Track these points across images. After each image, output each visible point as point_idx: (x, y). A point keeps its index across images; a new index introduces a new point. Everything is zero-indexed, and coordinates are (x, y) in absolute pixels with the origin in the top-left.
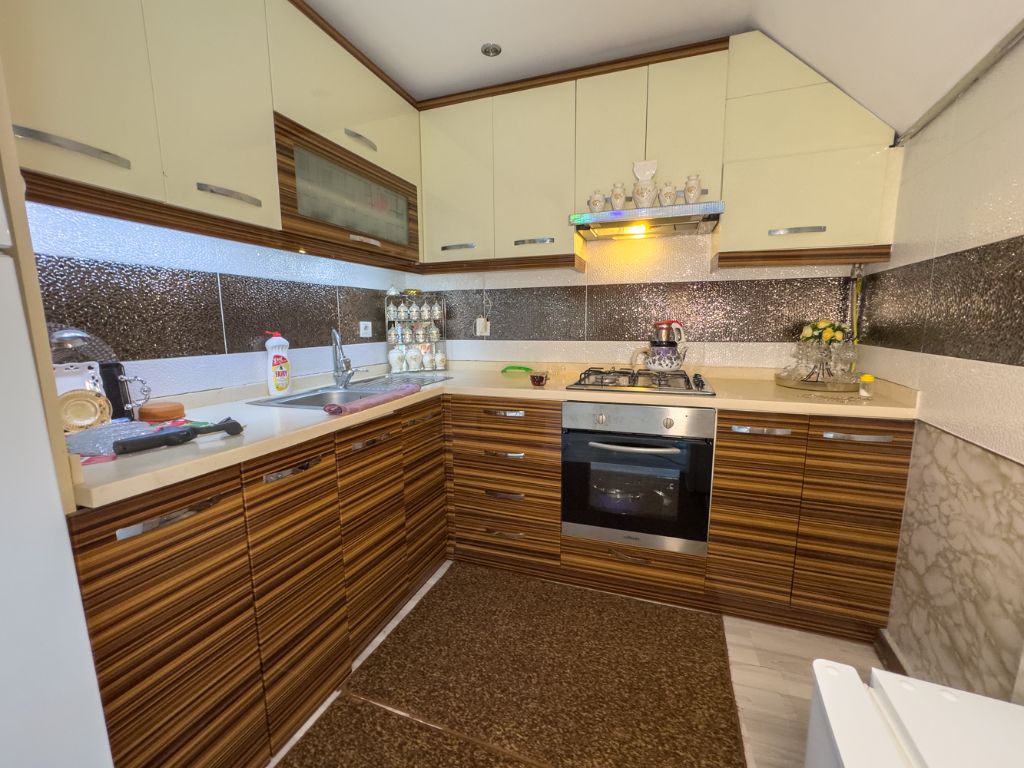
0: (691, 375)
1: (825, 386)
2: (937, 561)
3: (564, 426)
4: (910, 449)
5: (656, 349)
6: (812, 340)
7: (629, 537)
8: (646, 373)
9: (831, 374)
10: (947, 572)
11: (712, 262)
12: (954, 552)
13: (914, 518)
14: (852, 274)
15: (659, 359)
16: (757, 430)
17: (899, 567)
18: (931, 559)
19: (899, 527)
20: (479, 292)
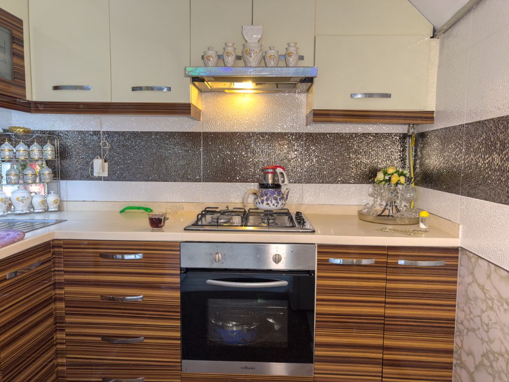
0: (293, 212)
1: (395, 220)
2: (483, 361)
3: (182, 266)
4: (457, 270)
5: (264, 190)
6: (383, 183)
7: (246, 368)
8: (256, 212)
9: (398, 211)
10: (490, 370)
11: (307, 117)
12: (494, 353)
13: (464, 325)
14: (408, 131)
15: (267, 200)
16: (349, 261)
17: (455, 366)
18: (478, 359)
19: (453, 333)
20: (96, 133)
